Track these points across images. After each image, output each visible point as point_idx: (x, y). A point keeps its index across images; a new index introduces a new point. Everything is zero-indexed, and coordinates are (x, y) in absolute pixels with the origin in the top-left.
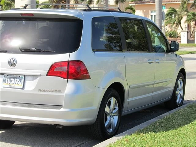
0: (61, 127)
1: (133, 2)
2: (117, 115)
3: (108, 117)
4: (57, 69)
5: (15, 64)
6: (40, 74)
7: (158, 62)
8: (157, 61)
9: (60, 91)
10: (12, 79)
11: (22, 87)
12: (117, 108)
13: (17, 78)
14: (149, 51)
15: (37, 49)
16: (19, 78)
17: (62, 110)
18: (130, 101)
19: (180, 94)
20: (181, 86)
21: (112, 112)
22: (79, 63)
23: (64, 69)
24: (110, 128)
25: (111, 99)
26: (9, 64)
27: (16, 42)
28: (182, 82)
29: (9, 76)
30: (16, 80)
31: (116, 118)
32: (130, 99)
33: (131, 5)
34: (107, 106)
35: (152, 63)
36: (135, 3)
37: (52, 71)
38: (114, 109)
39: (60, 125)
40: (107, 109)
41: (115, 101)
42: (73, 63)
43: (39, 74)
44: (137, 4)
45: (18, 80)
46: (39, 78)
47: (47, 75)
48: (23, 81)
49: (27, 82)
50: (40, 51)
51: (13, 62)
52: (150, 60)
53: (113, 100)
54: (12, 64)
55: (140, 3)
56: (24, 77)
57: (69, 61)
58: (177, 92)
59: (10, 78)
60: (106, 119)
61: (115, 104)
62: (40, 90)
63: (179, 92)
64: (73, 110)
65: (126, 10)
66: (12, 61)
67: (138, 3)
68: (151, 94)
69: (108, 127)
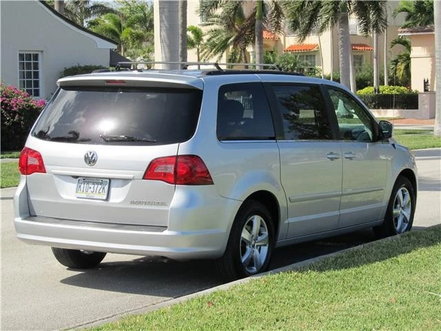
0: (165, 261)
1: (405, 30)
2: (265, 245)
3: (248, 247)
4: (159, 169)
5: (94, 161)
6: (132, 176)
7: (351, 158)
8: (348, 156)
9: (163, 204)
10: (90, 186)
11: (105, 197)
12: (266, 233)
13: (98, 184)
14: (332, 139)
15: (129, 138)
16: (101, 184)
17: (166, 232)
18: (292, 223)
19: (403, 214)
20: (405, 200)
21: (256, 239)
22: (193, 159)
23: (170, 169)
24: (253, 266)
25: (253, 218)
26: (86, 161)
27: (107, 124)
28: (407, 193)
29: (87, 180)
30: (96, 186)
31: (265, 250)
32: (291, 220)
33: (401, 34)
34: (244, 229)
35: (336, 158)
36: (411, 32)
37: (152, 172)
38: (260, 234)
39: (163, 258)
40: (245, 235)
41: (261, 221)
42: (186, 159)
43: (130, 176)
44: (415, 34)
45: (100, 186)
46: (130, 183)
47: (143, 179)
48: (106, 187)
49: (112, 189)
50: (133, 141)
51: (92, 157)
52: (331, 153)
53: (257, 220)
54: (90, 160)
55: (422, 32)
56: (108, 181)
57: (177, 156)
58: (395, 211)
59: (88, 183)
60: (244, 251)
61: (261, 226)
62: (132, 203)
63: (401, 212)
64: (183, 233)
65: (392, 46)
66: (90, 156)
67: (418, 32)
68: (337, 213)
69: (247, 264)
